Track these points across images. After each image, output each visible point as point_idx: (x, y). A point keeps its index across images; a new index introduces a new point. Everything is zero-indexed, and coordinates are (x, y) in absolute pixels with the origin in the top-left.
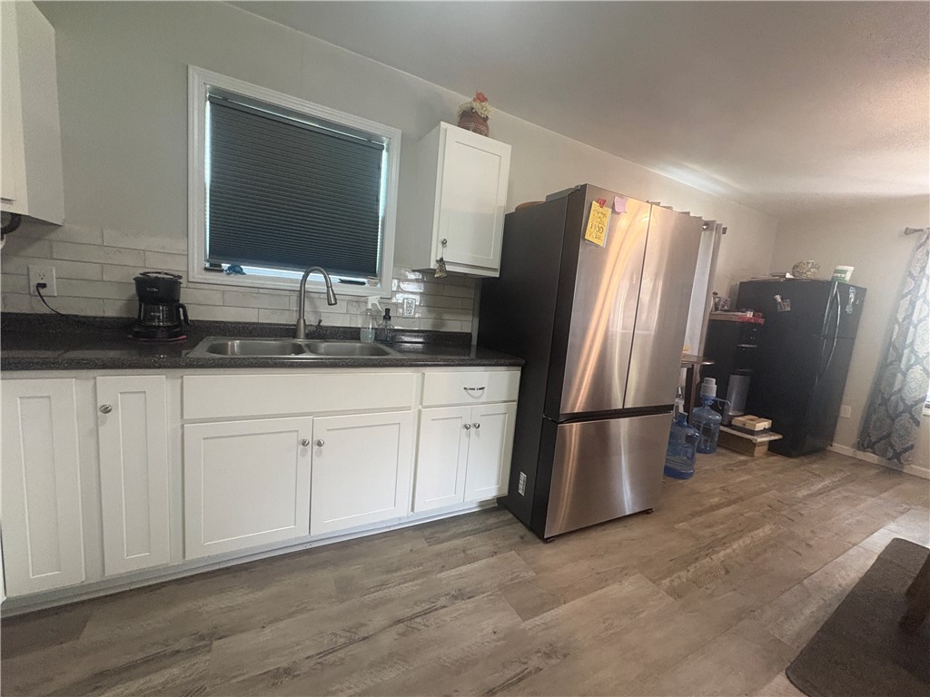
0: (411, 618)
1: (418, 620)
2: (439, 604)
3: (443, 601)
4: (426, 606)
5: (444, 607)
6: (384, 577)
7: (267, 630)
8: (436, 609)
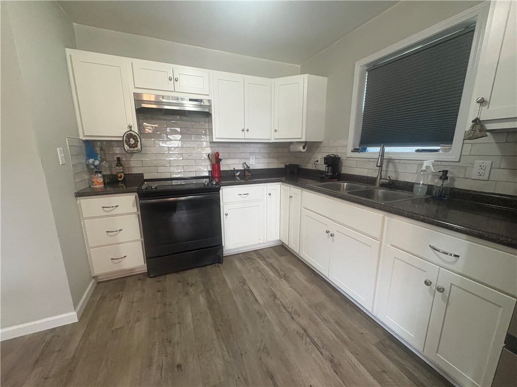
0: (308, 335)
1: (308, 339)
2: (323, 351)
3: (326, 353)
4: (319, 343)
5: (322, 354)
6: (332, 321)
7: (291, 289)
8: (318, 349)
